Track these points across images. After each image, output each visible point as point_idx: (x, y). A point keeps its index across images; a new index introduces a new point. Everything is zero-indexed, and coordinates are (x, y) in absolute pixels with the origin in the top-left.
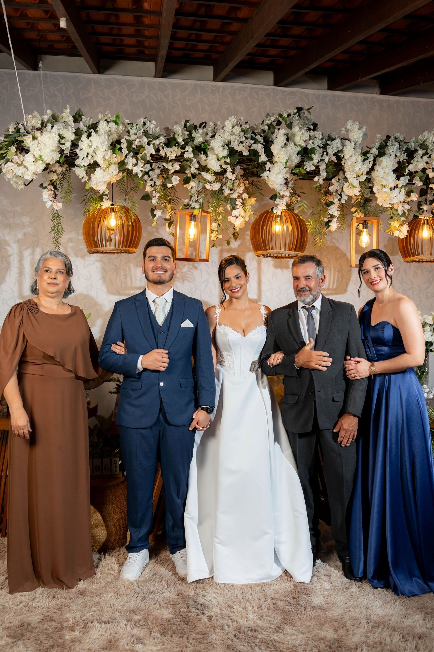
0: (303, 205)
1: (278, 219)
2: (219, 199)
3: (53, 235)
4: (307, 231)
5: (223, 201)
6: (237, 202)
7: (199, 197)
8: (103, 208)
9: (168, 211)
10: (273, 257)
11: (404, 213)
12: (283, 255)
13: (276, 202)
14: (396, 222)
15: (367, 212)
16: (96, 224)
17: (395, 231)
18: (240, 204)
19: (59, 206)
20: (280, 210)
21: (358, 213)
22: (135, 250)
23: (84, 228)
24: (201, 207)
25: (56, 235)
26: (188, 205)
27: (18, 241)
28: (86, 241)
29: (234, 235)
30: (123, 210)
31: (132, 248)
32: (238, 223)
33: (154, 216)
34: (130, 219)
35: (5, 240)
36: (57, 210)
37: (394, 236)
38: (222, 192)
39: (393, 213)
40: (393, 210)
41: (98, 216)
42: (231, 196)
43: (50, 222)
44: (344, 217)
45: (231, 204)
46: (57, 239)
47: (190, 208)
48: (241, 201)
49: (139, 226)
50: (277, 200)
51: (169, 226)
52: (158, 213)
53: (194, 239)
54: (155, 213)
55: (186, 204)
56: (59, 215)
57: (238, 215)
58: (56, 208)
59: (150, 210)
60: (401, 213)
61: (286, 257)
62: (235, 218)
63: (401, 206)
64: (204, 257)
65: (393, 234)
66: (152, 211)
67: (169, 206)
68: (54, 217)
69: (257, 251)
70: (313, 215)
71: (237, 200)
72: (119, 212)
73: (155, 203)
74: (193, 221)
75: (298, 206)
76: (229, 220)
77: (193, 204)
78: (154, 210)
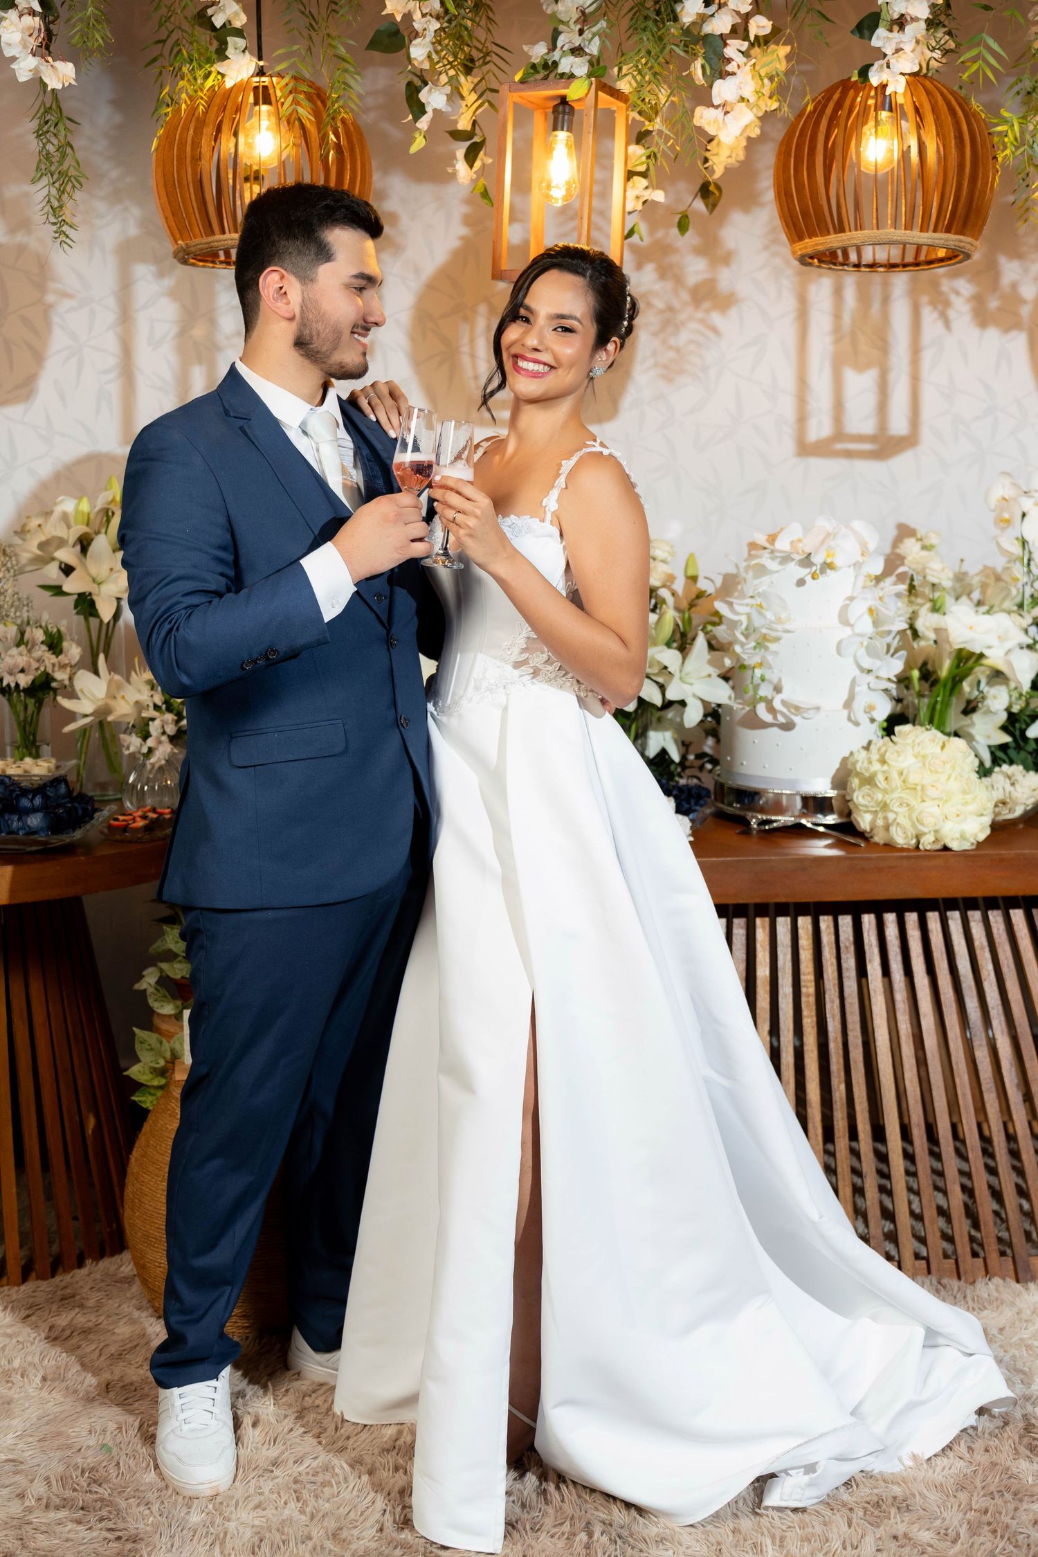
0: (977, 57)
1: (884, 115)
2: (661, 39)
3: (46, 192)
4: (992, 157)
5: (675, 46)
6: (729, 51)
7: (587, 34)
8: (229, 83)
9: (462, 98)
10: (857, 266)
12: (896, 259)
13: (877, 45)
18: (739, 59)
19: (62, 75)
20: (893, 75)
24: (595, 74)
25: (54, 192)
26: (545, 66)
28: (169, 213)
29: (704, 191)
30: (304, 91)
32: (733, 132)
33: (419, 109)
34: (331, 124)
36: (55, 94)
38: (673, 11)
41: (210, 114)
42: (708, 28)
43: (32, 142)
45: (707, 57)
46: (61, 207)
47: (552, 76)
48: (744, 44)
49: (362, 154)
50: (881, 32)
51: (471, 156)
52: (434, 98)
53: (566, 198)
54: (423, 96)
55: (536, 60)
56: (66, 109)
57: (732, 99)
58: (52, 84)
59: (403, 90)
61: (905, 266)
62: (720, 112)
66: (412, 91)
67: (467, 82)
68: (46, 121)
69: (801, 238)
71: (728, 42)
72: (290, 99)
73: (420, 59)
74: (562, 129)
75: (961, 60)
76: (697, 122)
77: (563, 60)
78: (416, 87)
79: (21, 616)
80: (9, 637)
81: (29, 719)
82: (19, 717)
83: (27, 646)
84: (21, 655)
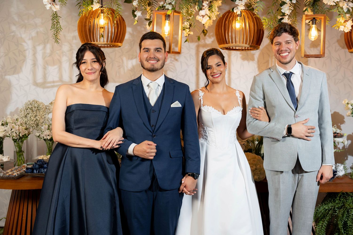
0: (259, 6)
1: (239, 17)
3: (53, 32)
4: (262, 27)
5: (192, 3)
6: (204, 4)
8: (94, 9)
9: (148, 12)
11: (348, 10)
12: (243, 48)
13: (236, 3)
14: (341, 18)
15: (316, 10)
16: (87, 23)
17: (341, 26)
18: (206, 6)
19: (57, 8)
20: (239, 10)
21: (308, 11)
22: (119, 44)
23: (78, 27)
24: (174, 9)
25: (55, 32)
26: (163, 7)
27: (32, 38)
28: (80, 37)
29: (203, 32)
30: (110, 11)
31: (117, 42)
32: (205, 21)
33: (135, 16)
34: (115, 19)
35: (21, 37)
36: (56, 12)
37: (339, 30)
39: (339, 11)
40: (339, 8)
41: (89, 16)
43: (51, 22)
44: (296, 16)
45: (199, 6)
46: (57, 35)
47: (165, 9)
48: (207, 3)
49: (123, 25)
50: (237, 1)
51: (149, 25)
52: (138, 14)
53: (168, 35)
54: (136, 13)
55: (161, 6)
56: (58, 15)
57: (204, 14)
58: (55, 10)
59: (131, 11)
60: (345, 10)
61: (245, 50)
62: (202, 17)
63: (346, 5)
64: (177, 50)
65: (339, 29)
66: (134, 11)
67: (148, 8)
68: (54, 17)
69: (220, 44)
70: (269, 13)
71: (204, 2)
72: (107, 13)
73: (135, 5)
74: (167, 20)
75: (255, 6)
76: (197, 19)
77: (167, 6)
78: (135, 11)
79: (49, 123)
80: (46, 128)
81: (50, 146)
82: (48, 146)
83: (50, 130)
84: (48, 132)
